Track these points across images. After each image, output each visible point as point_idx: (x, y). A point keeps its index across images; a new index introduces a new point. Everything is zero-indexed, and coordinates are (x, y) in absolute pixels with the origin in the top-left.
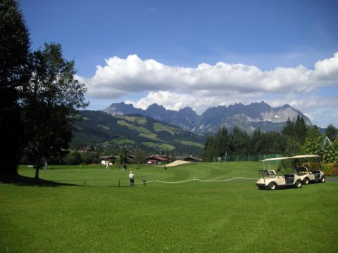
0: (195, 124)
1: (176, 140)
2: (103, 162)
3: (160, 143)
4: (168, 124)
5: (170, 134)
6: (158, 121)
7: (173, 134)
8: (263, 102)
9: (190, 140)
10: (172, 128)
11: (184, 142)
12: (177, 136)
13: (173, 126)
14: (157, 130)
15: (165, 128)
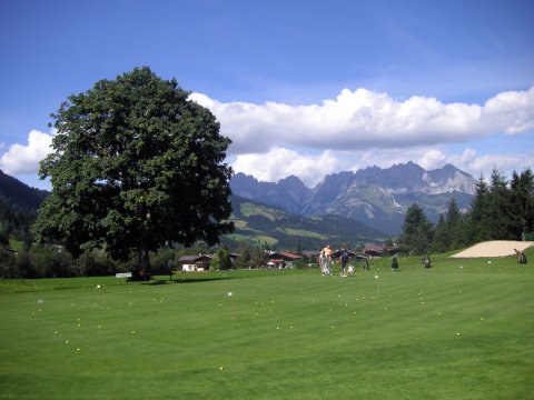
0: (305, 202)
1: (279, 229)
2: (186, 267)
3: (253, 234)
4: (263, 204)
5: (268, 220)
6: (248, 201)
7: (272, 219)
8: (410, 162)
9: (300, 228)
10: (271, 210)
11: (291, 232)
12: (278, 223)
13: (272, 207)
14: (248, 215)
15: (259, 211)
